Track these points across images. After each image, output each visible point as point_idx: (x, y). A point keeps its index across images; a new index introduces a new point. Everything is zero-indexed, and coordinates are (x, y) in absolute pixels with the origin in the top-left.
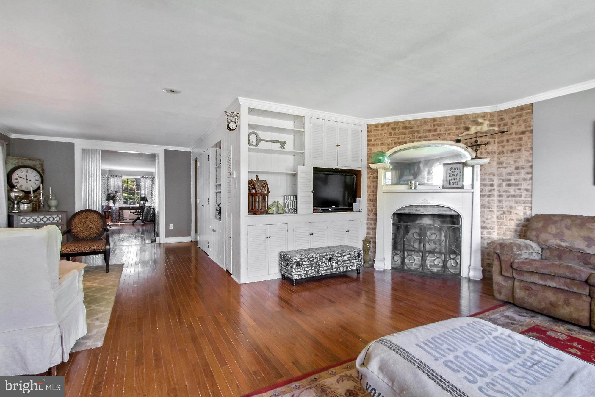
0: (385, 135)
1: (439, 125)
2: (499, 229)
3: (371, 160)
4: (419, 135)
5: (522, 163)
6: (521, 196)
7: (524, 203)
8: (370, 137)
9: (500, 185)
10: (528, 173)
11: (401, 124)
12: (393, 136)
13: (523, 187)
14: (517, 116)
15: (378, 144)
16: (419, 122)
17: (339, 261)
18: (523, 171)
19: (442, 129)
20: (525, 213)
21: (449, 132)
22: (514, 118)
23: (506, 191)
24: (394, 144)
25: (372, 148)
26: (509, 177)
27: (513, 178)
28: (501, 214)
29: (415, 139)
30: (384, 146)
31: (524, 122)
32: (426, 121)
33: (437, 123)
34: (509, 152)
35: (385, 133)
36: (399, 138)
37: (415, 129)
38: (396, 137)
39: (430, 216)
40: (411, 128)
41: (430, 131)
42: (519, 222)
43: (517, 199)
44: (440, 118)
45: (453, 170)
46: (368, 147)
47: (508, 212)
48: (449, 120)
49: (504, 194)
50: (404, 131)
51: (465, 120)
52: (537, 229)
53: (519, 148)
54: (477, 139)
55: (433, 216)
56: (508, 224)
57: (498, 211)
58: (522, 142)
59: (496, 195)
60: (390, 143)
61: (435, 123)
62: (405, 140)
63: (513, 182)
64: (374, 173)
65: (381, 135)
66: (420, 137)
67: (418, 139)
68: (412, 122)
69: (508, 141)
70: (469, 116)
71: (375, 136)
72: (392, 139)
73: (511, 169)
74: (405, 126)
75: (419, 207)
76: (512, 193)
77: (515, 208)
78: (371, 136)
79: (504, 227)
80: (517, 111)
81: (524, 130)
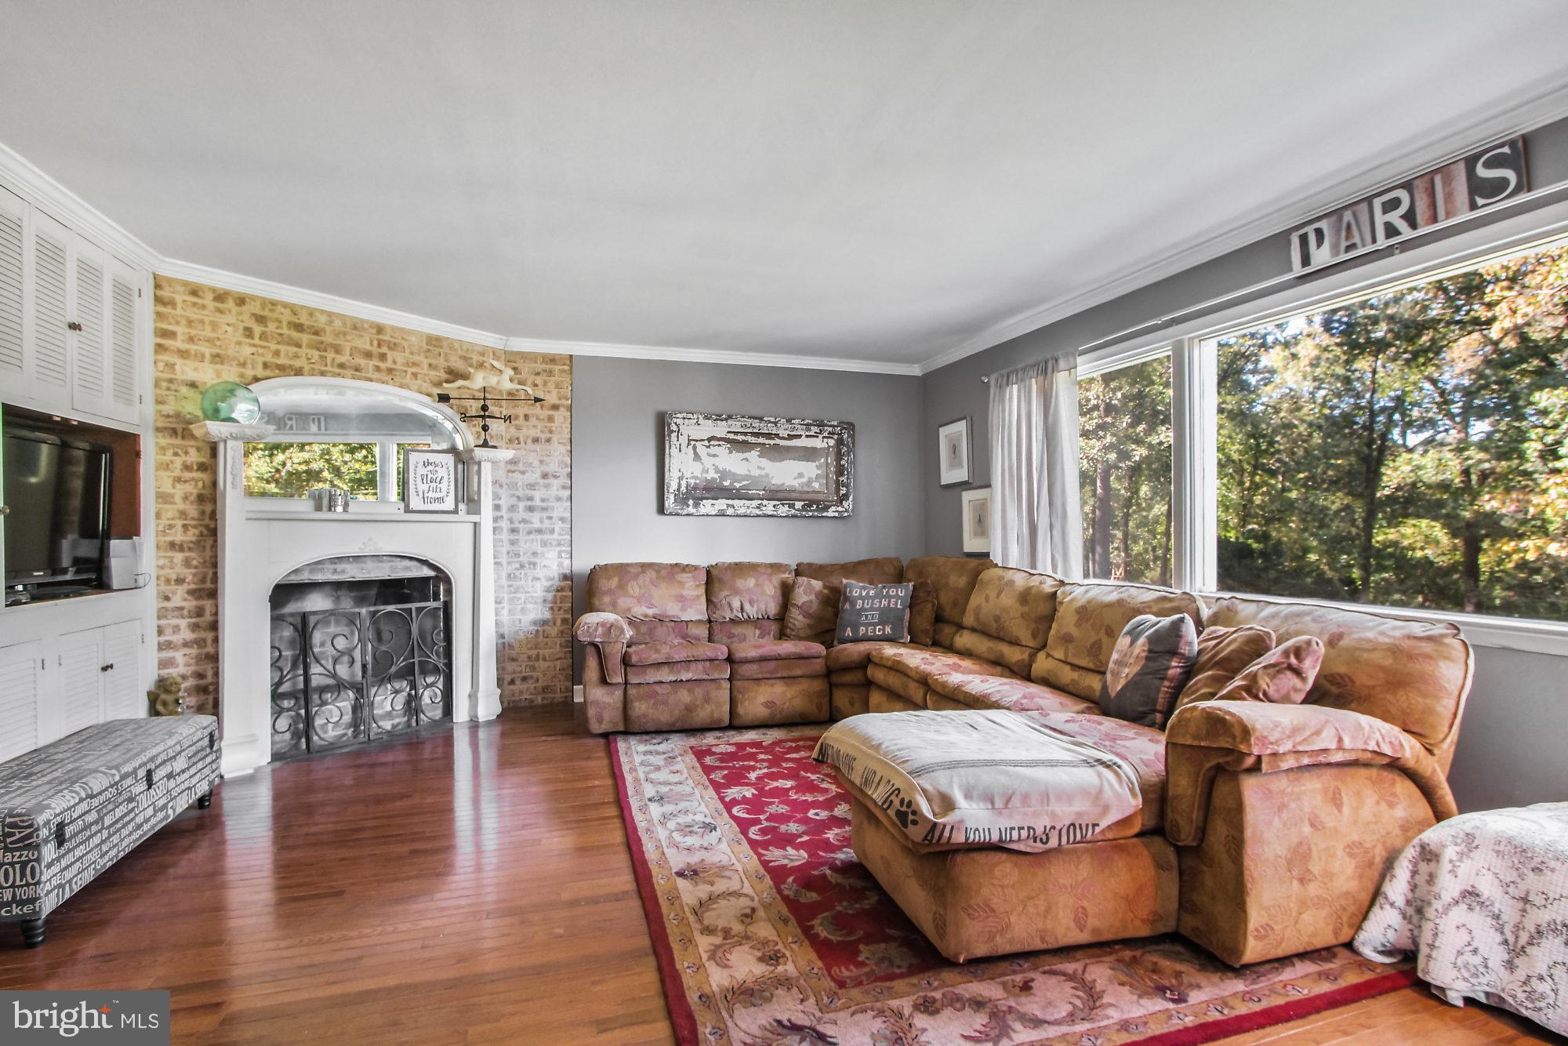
0: (229, 329)
1: (393, 347)
2: (511, 600)
3: (172, 403)
4: (340, 359)
5: (553, 467)
6: (552, 531)
7: (559, 545)
8: (170, 324)
9: (512, 508)
10: (564, 487)
11: (287, 312)
12: (256, 341)
13: (555, 514)
14: (545, 371)
15: (203, 356)
16: (338, 323)
17: (170, 776)
18: (556, 483)
19: (400, 357)
20: (560, 565)
21: (414, 370)
22: (538, 374)
23: (524, 521)
24: (260, 366)
25: (179, 363)
26: (530, 493)
27: (538, 495)
28: (517, 569)
29: (329, 368)
30: (225, 367)
31: (557, 387)
32: (358, 325)
33: (387, 338)
34: (529, 441)
35: (228, 325)
36: (277, 353)
37: (328, 338)
38: (268, 347)
39: (327, 589)
40: (316, 333)
41: (368, 355)
42: (549, 584)
43: (546, 537)
44: (393, 329)
45: (430, 468)
46: (160, 357)
47: (530, 563)
48: (413, 339)
49: (521, 526)
50: (295, 335)
51: (448, 351)
52: (610, 592)
53: (549, 435)
54: (488, 403)
55: (338, 585)
56: (531, 589)
57: (509, 563)
58: (554, 426)
59: (505, 530)
60: (249, 361)
61: (381, 337)
62: (297, 363)
63: (537, 502)
64: (186, 453)
65: (214, 326)
66: (342, 366)
67: (337, 370)
68: (317, 314)
69: (526, 417)
70: (457, 345)
71: (190, 323)
72: (254, 350)
73: (533, 476)
74: (297, 321)
75: (340, 562)
76: (537, 525)
77: (543, 554)
78: (171, 319)
79: (523, 596)
80: (544, 362)
81: (557, 402)
